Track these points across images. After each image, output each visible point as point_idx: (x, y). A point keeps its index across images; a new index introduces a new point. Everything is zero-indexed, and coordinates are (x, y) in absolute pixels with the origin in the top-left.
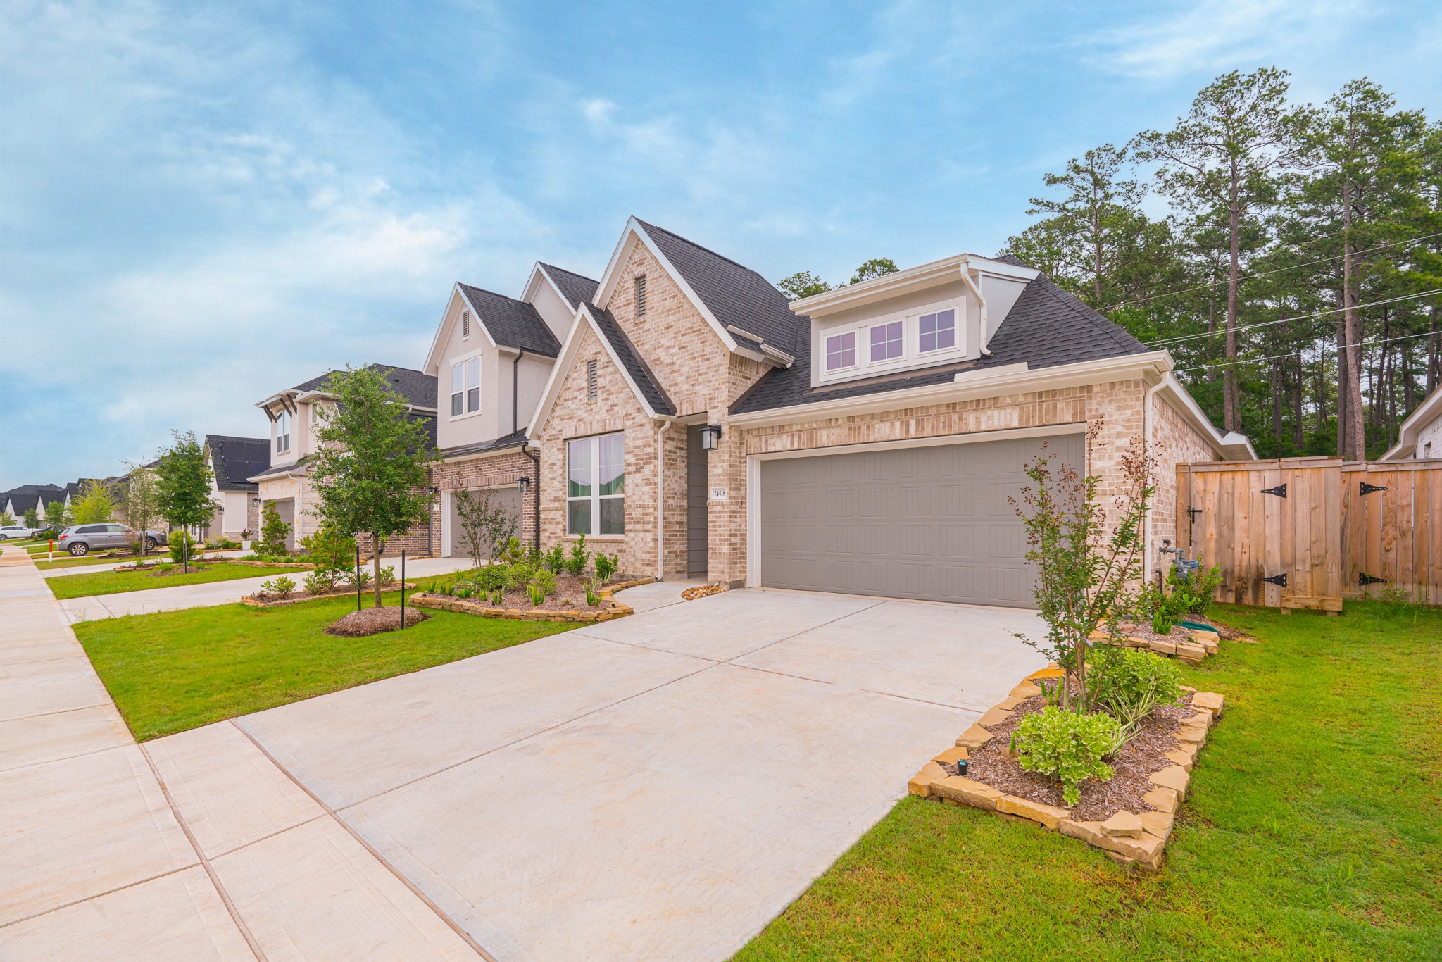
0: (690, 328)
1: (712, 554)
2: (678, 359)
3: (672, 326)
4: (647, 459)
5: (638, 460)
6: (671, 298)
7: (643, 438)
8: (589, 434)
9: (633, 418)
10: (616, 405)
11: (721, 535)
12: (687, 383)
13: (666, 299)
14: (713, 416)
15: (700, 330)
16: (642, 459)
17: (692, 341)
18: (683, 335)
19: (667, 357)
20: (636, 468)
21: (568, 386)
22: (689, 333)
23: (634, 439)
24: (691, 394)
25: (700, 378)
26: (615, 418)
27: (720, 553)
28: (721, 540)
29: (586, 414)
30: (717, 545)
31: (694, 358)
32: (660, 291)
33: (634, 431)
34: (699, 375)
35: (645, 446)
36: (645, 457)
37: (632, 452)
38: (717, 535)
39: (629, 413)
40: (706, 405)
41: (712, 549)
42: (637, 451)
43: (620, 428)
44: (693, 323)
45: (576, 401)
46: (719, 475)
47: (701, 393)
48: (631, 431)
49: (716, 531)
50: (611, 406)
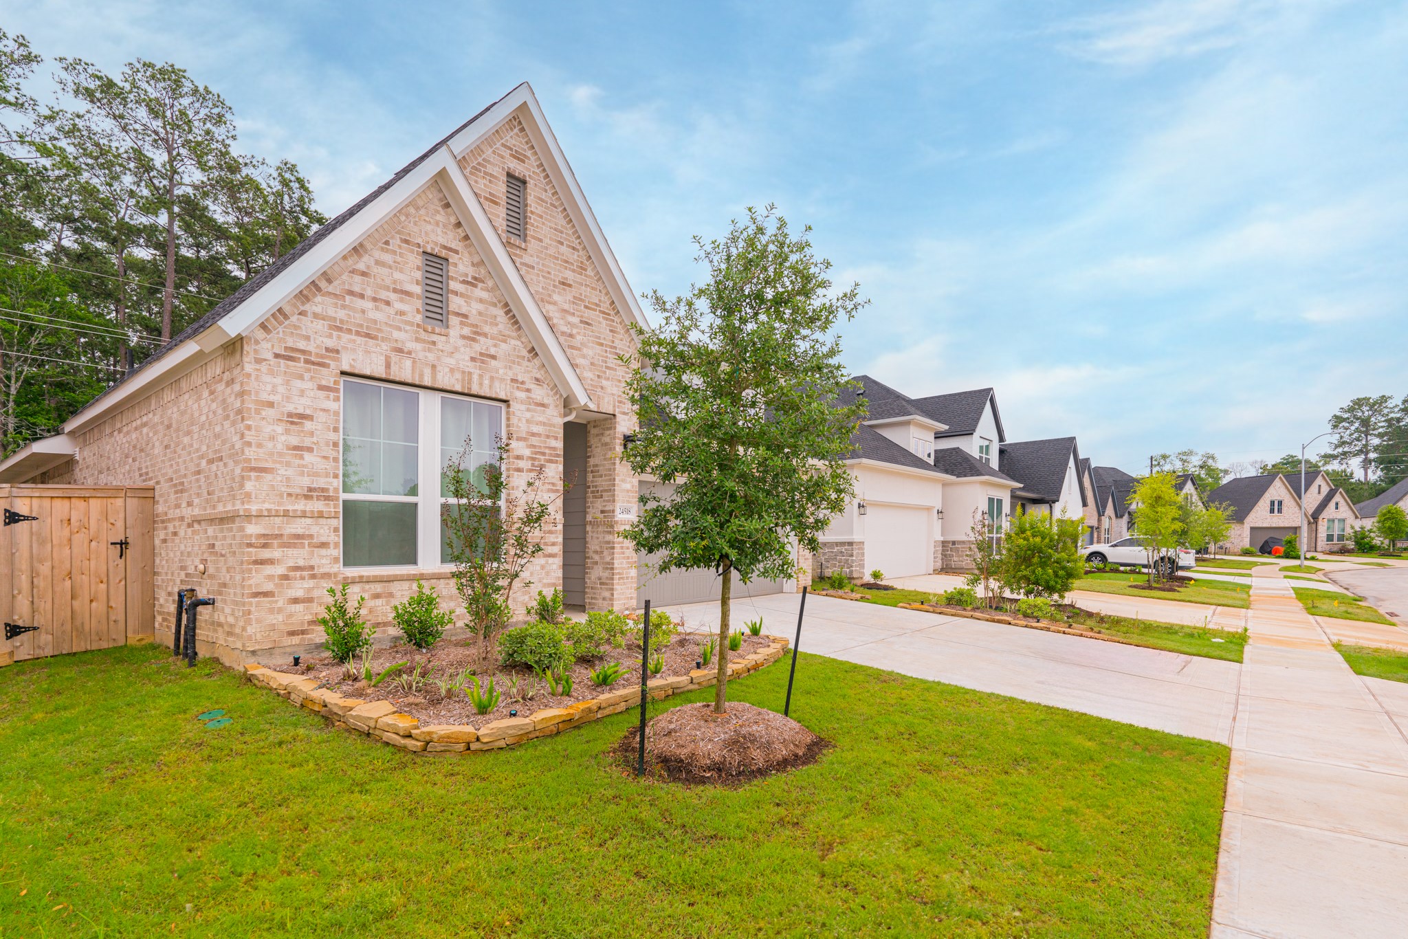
0: (597, 305)
1: (619, 579)
2: (579, 333)
3: (570, 286)
4: (551, 455)
5: (536, 453)
6: (569, 246)
7: (544, 424)
8: (417, 383)
9: (528, 390)
10: (494, 357)
11: (628, 558)
12: (591, 370)
13: (562, 244)
14: (623, 423)
15: (609, 314)
16: (544, 454)
17: (600, 323)
18: (586, 307)
19: (562, 322)
20: (533, 465)
21: (361, 266)
22: (595, 310)
23: (528, 421)
24: (596, 387)
25: (608, 371)
26: (492, 379)
27: (627, 578)
28: (628, 563)
29: (419, 346)
30: (624, 568)
31: (602, 345)
32: (554, 226)
33: (528, 410)
34: (607, 368)
35: (548, 437)
36: (547, 451)
37: (525, 439)
38: (624, 558)
39: (520, 378)
40: (614, 406)
41: (619, 573)
42: (534, 441)
43: (502, 396)
44: (600, 301)
45: (391, 311)
46: (628, 491)
47: (609, 391)
48: (523, 407)
49: (623, 553)
50: (481, 354)
